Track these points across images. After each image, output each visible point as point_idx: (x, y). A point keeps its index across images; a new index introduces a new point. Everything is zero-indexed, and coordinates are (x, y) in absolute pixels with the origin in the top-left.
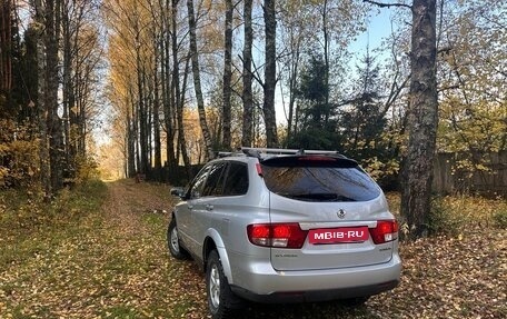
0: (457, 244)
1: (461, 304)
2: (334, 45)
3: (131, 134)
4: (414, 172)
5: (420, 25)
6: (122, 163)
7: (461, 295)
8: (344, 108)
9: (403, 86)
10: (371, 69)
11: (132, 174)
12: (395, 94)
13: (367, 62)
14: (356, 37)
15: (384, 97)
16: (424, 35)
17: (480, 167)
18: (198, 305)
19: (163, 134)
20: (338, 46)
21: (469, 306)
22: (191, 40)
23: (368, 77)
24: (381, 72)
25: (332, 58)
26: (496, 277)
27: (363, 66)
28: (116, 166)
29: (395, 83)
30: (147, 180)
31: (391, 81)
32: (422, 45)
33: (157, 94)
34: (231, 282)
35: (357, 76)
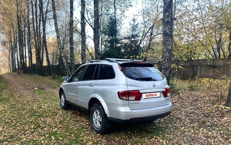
0: (180, 98)
1: (189, 119)
2: (118, 12)
3: (13, 49)
4: (164, 69)
5: (167, 8)
6: (7, 64)
7: (188, 116)
8: (124, 41)
9: (148, 32)
10: (135, 24)
11: (14, 70)
12: (145, 35)
13: (134, 20)
14: (128, 9)
15: (140, 37)
16: (168, 12)
17: (180, 67)
18: (86, 128)
19: (33, 50)
20: (121, 12)
21: (192, 120)
22: (53, 4)
23: (134, 28)
24: (139, 25)
25: (118, 17)
26: (198, 109)
27: (132, 22)
28: (4, 66)
29: (144, 31)
30: (24, 73)
31: (143, 30)
32: (168, 16)
33: (29, 30)
34: (108, 116)
35: (129, 27)
